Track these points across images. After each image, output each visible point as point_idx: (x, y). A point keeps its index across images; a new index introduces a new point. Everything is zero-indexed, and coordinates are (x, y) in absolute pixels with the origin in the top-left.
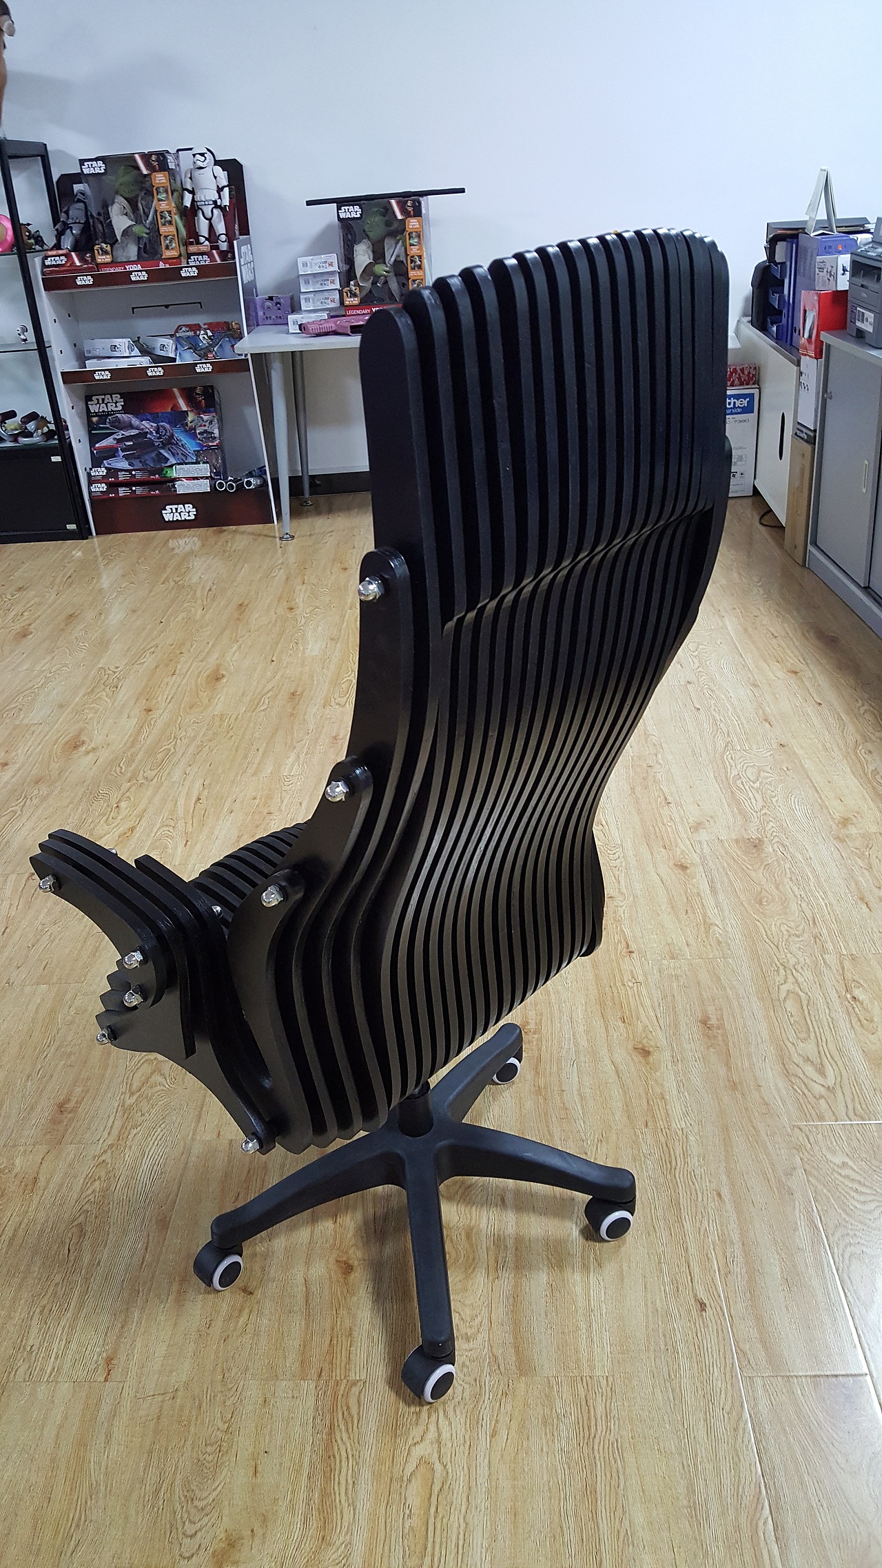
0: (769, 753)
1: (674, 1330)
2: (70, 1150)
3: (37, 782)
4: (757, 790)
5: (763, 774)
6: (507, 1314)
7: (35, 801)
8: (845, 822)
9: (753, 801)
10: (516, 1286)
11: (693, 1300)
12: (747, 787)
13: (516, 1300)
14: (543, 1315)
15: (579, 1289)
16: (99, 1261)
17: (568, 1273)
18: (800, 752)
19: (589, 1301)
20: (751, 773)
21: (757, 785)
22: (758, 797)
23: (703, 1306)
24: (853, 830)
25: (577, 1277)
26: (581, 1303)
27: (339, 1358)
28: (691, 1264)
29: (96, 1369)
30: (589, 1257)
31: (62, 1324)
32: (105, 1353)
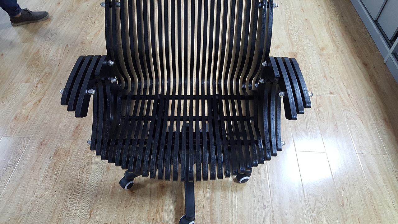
0: (302, 22)
1: (257, 214)
2: (80, 142)
3: (69, 11)
4: (297, 35)
5: (299, 29)
6: (208, 205)
7: (68, 18)
8: (323, 49)
9: (296, 39)
10: (212, 196)
11: (263, 205)
12: (294, 34)
13: (211, 200)
14: (219, 206)
15: (230, 198)
16: (88, 180)
17: (227, 193)
18: (312, 23)
19: (232, 202)
20: (296, 29)
21: (297, 33)
22: (297, 38)
23: (265, 207)
24: (325, 52)
25: (230, 194)
26: (230, 203)
27: (159, 215)
28: (263, 193)
29: (87, 214)
30: (233, 189)
31: (77, 199)
32: (89, 210)
